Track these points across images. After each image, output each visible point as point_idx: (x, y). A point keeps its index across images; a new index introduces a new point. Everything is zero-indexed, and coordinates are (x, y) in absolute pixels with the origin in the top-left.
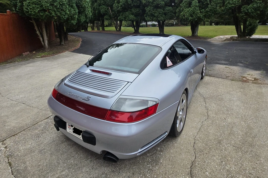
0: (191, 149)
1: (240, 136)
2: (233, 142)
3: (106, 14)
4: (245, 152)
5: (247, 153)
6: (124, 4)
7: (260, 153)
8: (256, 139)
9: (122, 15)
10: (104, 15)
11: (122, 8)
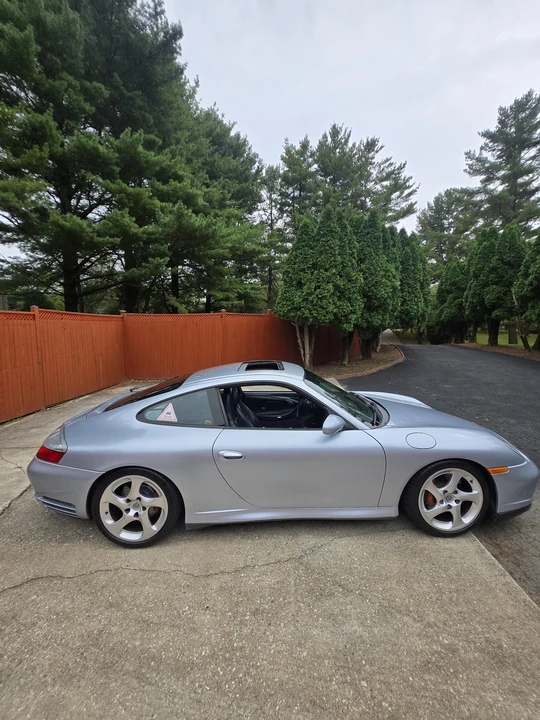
0: (93, 568)
1: (142, 644)
2: (114, 629)
3: (500, 306)
4: (82, 654)
5: (81, 658)
6: (536, 278)
7: (79, 687)
8: (134, 683)
9: (533, 307)
10: (494, 307)
11: (532, 290)
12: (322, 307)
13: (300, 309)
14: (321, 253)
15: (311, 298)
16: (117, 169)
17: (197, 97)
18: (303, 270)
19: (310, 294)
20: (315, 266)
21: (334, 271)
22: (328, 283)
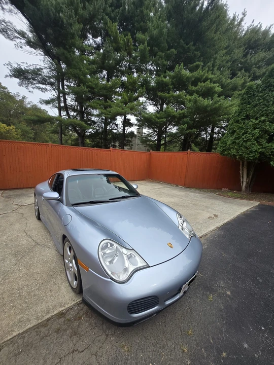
12: (246, 148)
13: (229, 149)
14: (256, 105)
15: (238, 141)
16: (171, 87)
17: (243, 23)
18: (237, 122)
19: (238, 138)
20: (248, 117)
21: (263, 118)
22: (255, 129)
